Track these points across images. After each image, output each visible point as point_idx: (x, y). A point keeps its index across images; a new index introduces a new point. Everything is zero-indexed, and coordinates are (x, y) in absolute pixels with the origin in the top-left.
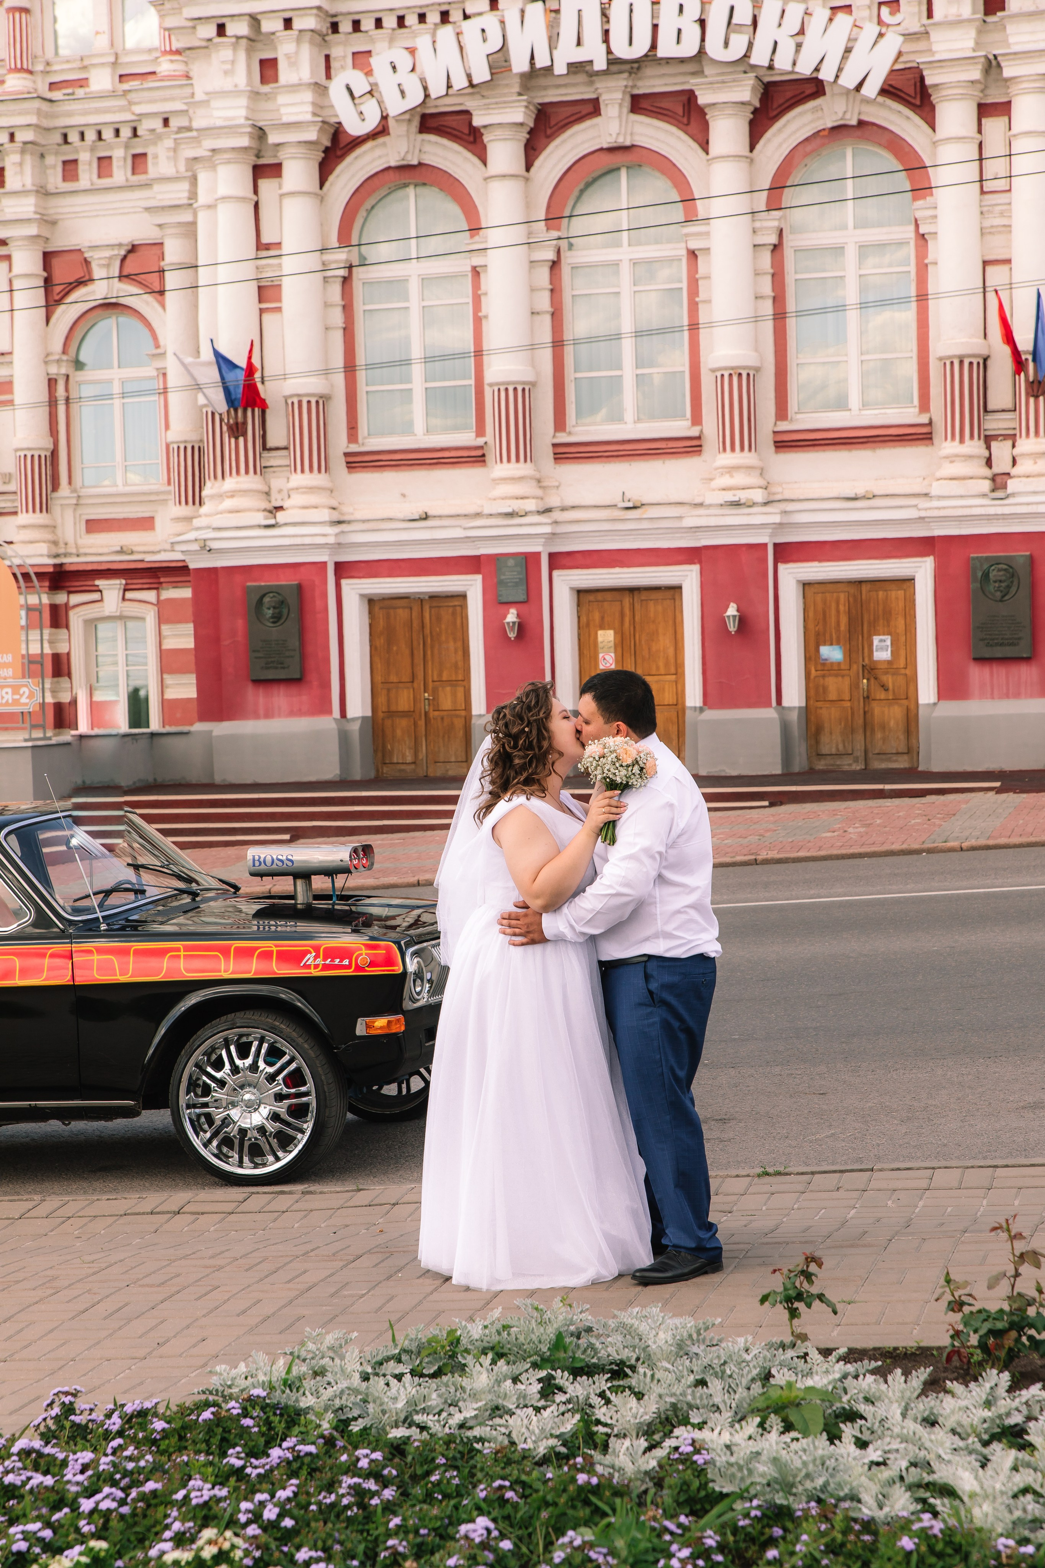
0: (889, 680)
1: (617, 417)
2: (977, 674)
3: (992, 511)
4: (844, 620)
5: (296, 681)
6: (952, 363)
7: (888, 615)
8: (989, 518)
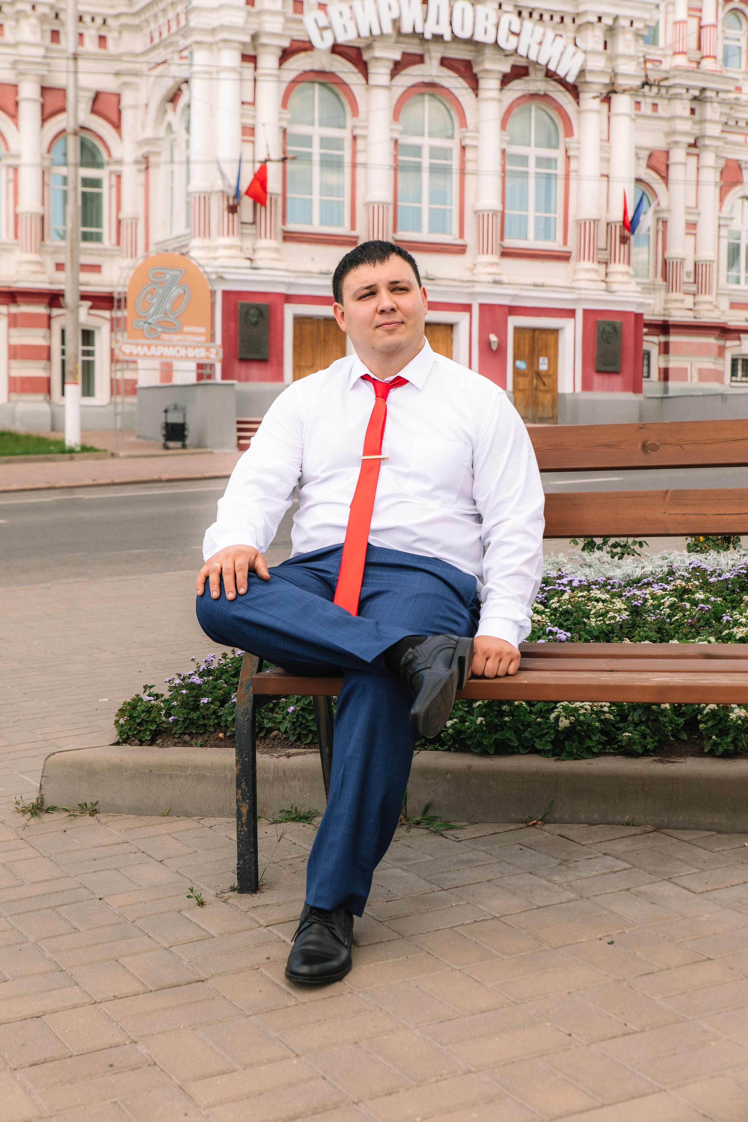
0: (546, 380)
1: (418, 229)
2: (597, 379)
3: (605, 298)
4: (527, 348)
5: (263, 361)
6: (585, 223)
7: (546, 347)
8: (607, 302)
